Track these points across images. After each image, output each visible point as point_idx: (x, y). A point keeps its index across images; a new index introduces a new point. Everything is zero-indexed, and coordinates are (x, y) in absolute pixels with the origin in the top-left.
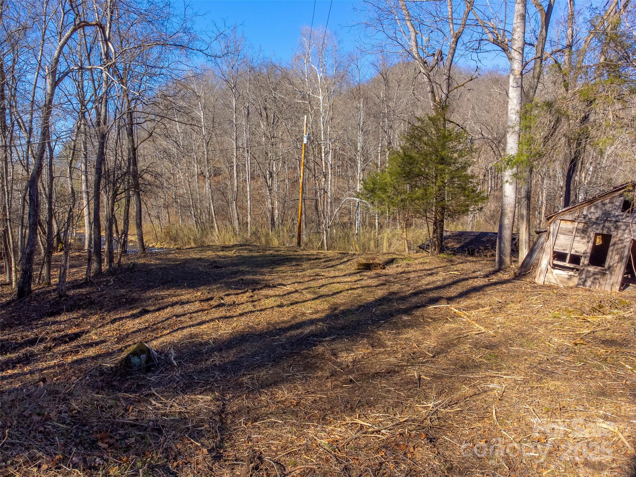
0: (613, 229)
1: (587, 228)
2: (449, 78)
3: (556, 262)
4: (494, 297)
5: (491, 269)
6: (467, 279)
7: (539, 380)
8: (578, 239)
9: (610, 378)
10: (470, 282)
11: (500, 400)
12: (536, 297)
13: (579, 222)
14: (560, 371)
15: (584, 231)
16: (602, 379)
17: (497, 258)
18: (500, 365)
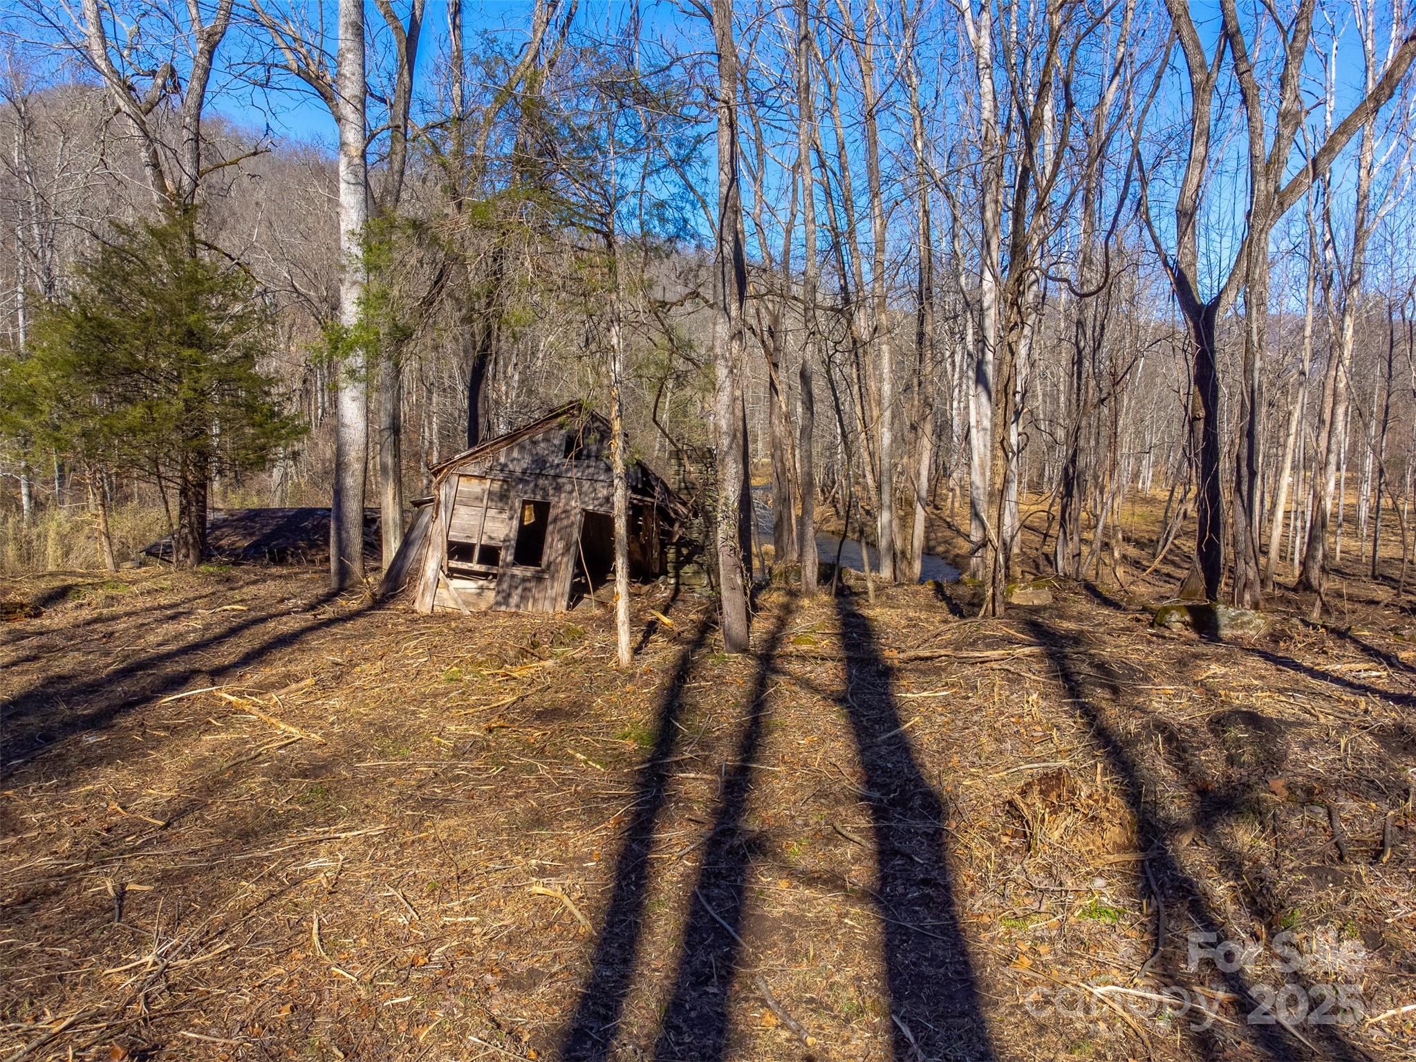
0: (551, 492)
1: (508, 490)
2: (197, 138)
3: (454, 564)
4: (325, 653)
5: (321, 591)
6: (263, 620)
7: (418, 824)
8: (492, 512)
9: (550, 785)
10: (271, 625)
11: (330, 893)
12: (415, 642)
13: (492, 480)
14: (459, 795)
15: (502, 497)
16: (536, 791)
17: (333, 565)
18: (333, 810)
